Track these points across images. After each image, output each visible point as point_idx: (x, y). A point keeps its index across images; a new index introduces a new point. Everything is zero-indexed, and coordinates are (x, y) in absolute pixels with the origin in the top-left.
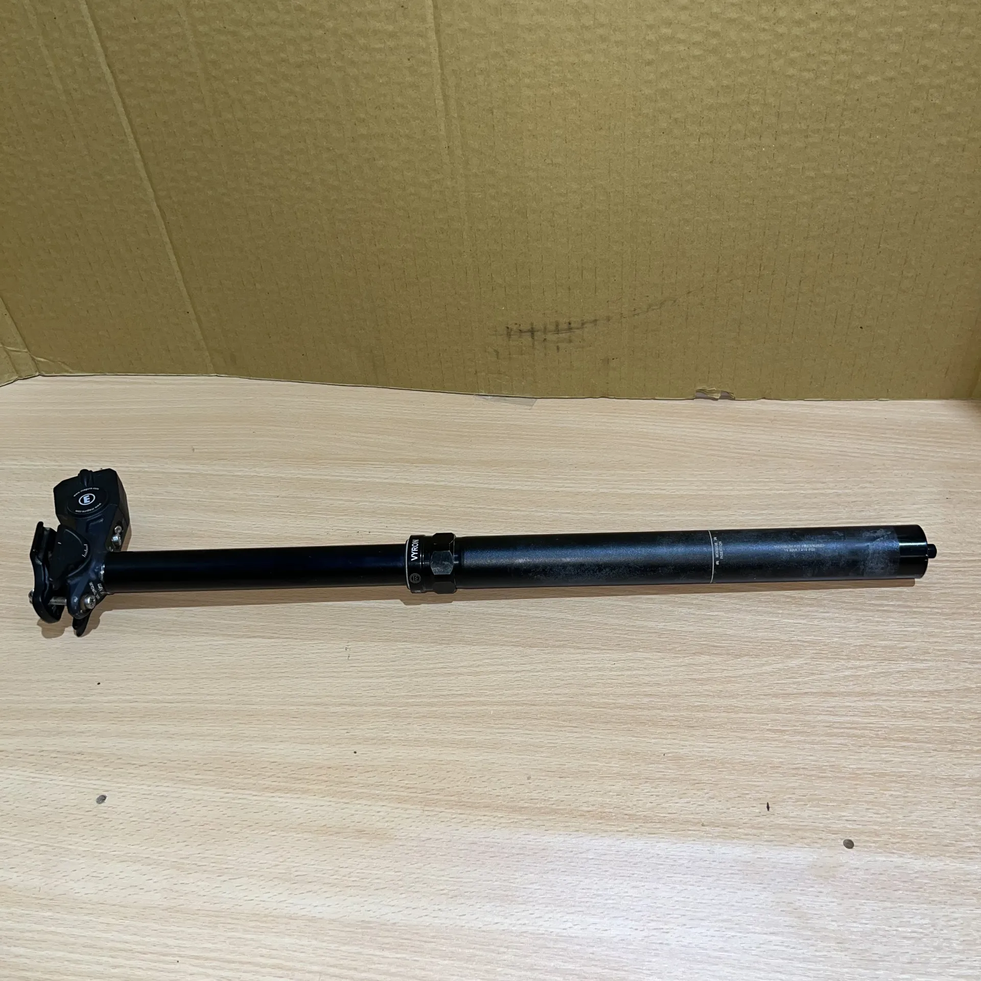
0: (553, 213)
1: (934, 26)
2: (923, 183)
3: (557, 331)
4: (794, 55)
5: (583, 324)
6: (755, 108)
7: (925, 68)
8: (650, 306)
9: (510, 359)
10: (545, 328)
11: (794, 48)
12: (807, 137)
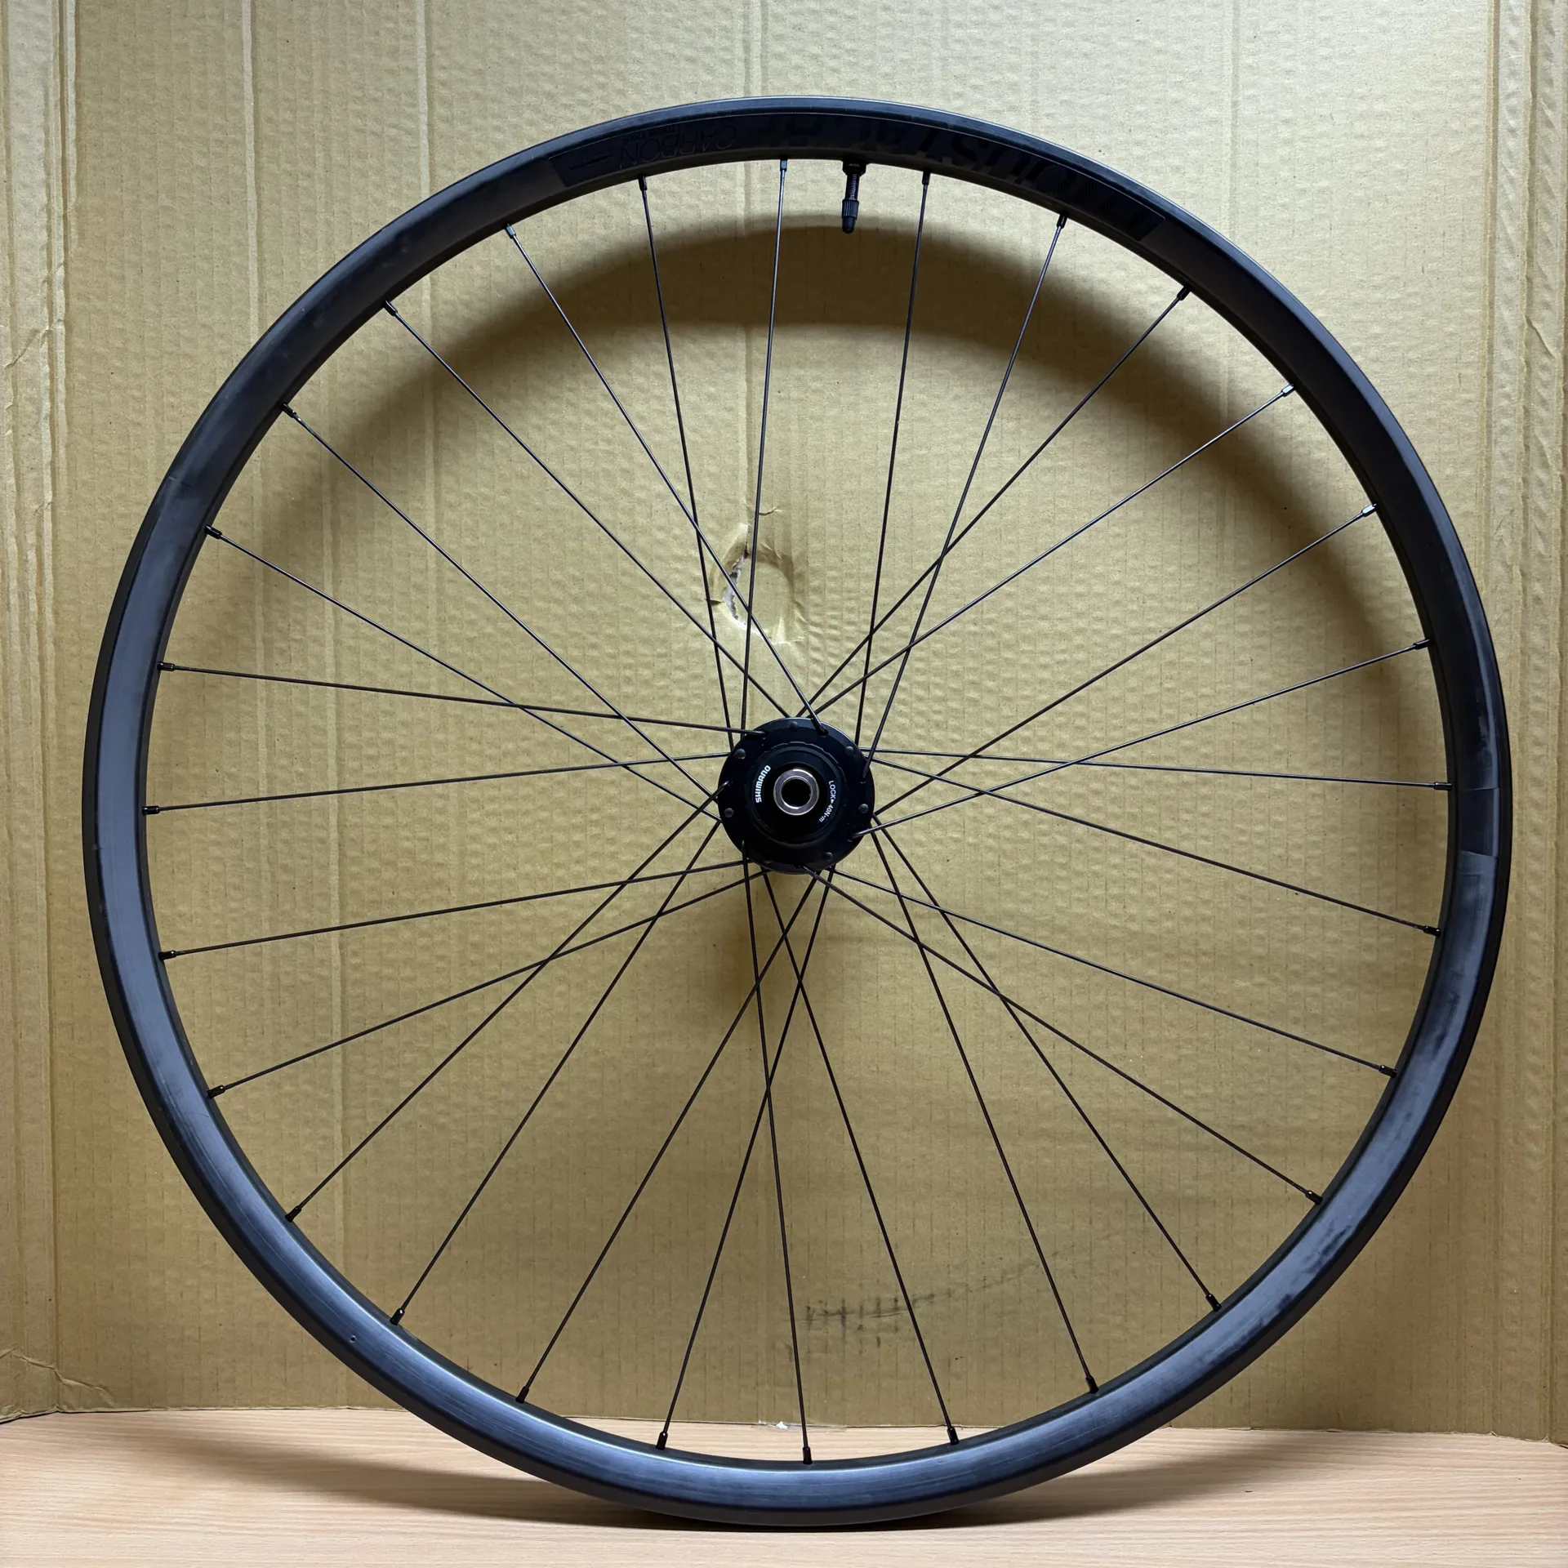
0: (878, 1136)
1: (1296, 929)
2: (1321, 1109)
3: (878, 1313)
4: (1150, 954)
6: (1116, 1013)
7: (1296, 974)
8: (1004, 1273)
9: (808, 1361)
10: (862, 1308)
11: (1151, 948)
12: (1179, 1047)
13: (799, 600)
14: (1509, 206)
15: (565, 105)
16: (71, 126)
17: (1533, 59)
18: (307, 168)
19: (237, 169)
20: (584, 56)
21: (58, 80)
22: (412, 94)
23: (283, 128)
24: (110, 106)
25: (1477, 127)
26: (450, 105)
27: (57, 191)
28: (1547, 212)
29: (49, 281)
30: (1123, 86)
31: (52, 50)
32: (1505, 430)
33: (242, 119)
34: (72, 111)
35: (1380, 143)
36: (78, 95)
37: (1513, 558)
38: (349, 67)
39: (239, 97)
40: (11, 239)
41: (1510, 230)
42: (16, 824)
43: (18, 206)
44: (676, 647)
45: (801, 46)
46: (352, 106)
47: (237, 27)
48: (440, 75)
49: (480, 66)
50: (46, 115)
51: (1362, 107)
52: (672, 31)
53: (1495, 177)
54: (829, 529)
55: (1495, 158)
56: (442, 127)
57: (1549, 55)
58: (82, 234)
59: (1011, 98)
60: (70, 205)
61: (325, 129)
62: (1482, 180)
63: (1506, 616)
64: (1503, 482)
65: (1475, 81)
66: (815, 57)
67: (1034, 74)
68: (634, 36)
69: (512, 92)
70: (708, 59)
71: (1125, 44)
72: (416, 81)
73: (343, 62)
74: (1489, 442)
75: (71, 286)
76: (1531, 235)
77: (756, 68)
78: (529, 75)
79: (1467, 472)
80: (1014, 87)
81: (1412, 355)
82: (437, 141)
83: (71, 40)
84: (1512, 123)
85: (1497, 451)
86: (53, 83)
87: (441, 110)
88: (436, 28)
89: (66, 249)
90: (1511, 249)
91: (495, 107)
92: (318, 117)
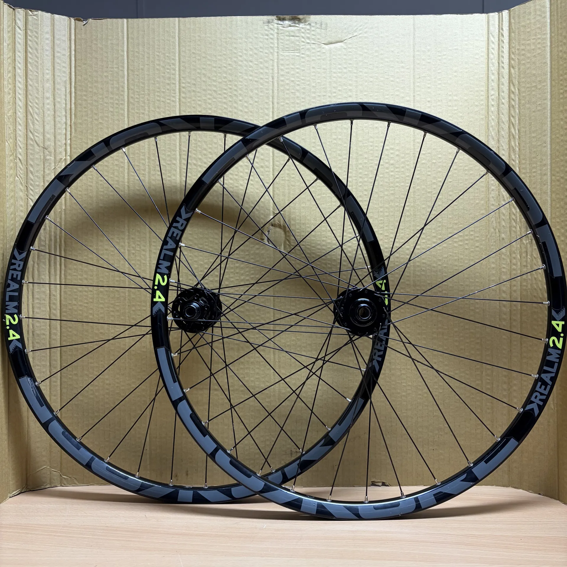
13: (288, 238)
14: (492, 126)
15: (220, 94)
16: (73, 99)
17: (499, 85)
18: (143, 111)
19: (122, 112)
20: (225, 80)
21: (69, 85)
22: (174, 90)
23: (136, 100)
24: (85, 93)
25: (483, 104)
26: (186, 94)
27: (68, 118)
28: (503, 129)
29: (66, 144)
30: (382, 90)
31: (68, 77)
32: (493, 190)
33: (124, 97)
34: (73, 95)
35: (456, 108)
36: (75, 90)
37: (496, 227)
38: (156, 83)
39: (123, 91)
40: (55, 131)
41: (493, 133)
42: (52, 305)
43: (57, 122)
44: (252, 252)
45: (288, 78)
46: (156, 94)
47: (123, 71)
48: (183, 85)
49: (194, 82)
50: (66, 96)
51: (450, 98)
52: (251, 73)
53: (488, 118)
54: (297, 218)
55: (488, 113)
56: (183, 100)
57: (503, 84)
58: (76, 130)
59: (350, 94)
60: (72, 122)
61: (148, 100)
62: (484, 119)
63: (495, 243)
64: (493, 205)
65: (482, 91)
66: (293, 81)
67: (356, 87)
68: (240, 74)
69: (204, 90)
70: (261, 81)
71: (382, 79)
72: (176, 86)
73: (154, 81)
74: (489, 194)
75: (72, 146)
76: (499, 135)
77: (276, 84)
78: (209, 85)
79: (482, 202)
80: (350, 90)
81: (466, 168)
82: (181, 104)
83: (73, 74)
84: (493, 103)
85: (491, 196)
86: (68, 86)
87: (183, 95)
88: (182, 72)
89: (71, 135)
90: (493, 139)
91: (199, 94)
92: (146, 97)
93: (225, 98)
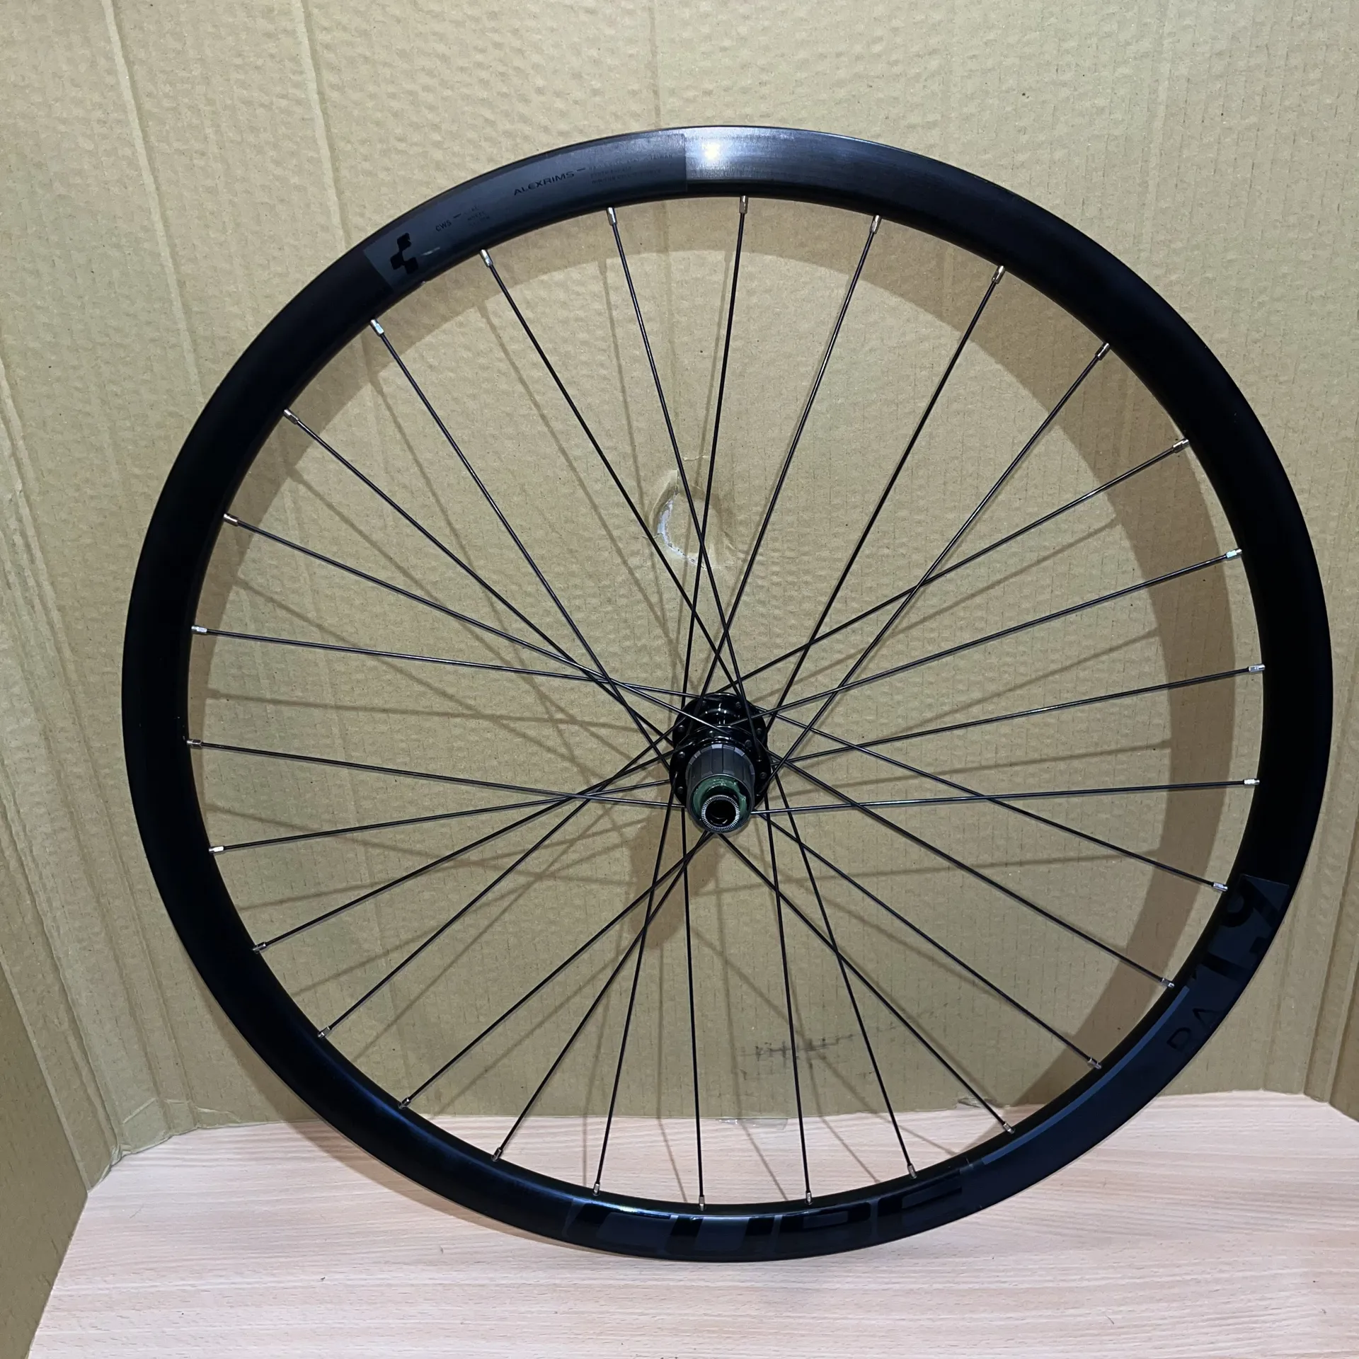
3: (811, 1048)
5: (838, 1040)
9: (758, 1079)
13: (728, 530)
15: (462, 69)
18: (198, 146)
19: (128, 151)
22: (295, 59)
23: (166, 103)
26: (339, 71)
33: (120, 95)
38: (222, 31)
39: (112, 72)
46: (234, 76)
49: (364, 26)
56: (335, 95)
59: (934, 41)
61: (210, 102)
69: (402, 54)
72: (298, 44)
73: (215, 26)
78: (419, 35)
82: (331, 111)
87: (329, 77)
91: (387, 72)
92: (201, 89)
93: (484, 83)
